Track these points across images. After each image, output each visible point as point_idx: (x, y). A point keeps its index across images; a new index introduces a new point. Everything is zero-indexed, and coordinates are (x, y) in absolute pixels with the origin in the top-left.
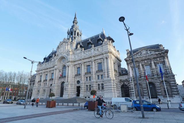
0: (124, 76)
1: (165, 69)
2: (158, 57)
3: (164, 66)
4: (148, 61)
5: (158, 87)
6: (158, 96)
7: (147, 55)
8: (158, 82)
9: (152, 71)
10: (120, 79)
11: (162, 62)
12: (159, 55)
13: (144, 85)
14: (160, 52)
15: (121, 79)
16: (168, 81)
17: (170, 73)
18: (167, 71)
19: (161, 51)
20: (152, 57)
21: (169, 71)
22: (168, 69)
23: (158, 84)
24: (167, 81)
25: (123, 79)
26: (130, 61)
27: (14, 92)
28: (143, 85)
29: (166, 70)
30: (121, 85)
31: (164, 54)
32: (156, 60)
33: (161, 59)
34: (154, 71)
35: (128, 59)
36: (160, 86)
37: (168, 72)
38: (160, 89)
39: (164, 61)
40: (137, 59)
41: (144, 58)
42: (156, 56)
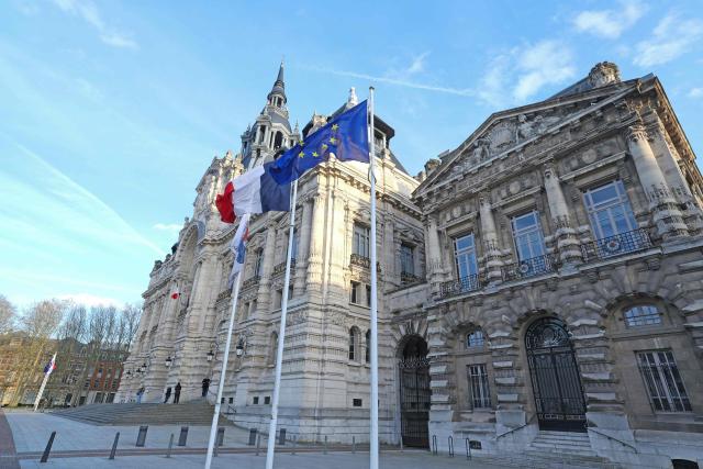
0: (411, 290)
1: (638, 211)
2: (582, 146)
3: (631, 190)
4: (527, 183)
5: (588, 344)
6: (589, 416)
7: (519, 147)
8: (590, 310)
9: (549, 238)
10: (392, 308)
11: (613, 170)
12: (589, 126)
13: (498, 334)
14: (595, 108)
15: (400, 306)
16: (662, 293)
17: (674, 232)
18: (653, 226)
19: (599, 100)
20: (549, 149)
21: (667, 220)
22: (662, 206)
23: (585, 321)
24: (658, 298)
25: (407, 305)
26: (433, 200)
27: (99, 375)
28: (494, 330)
29: (647, 214)
30: (398, 338)
31: (621, 110)
32: (574, 163)
33: (606, 150)
34: (563, 236)
35: (423, 194)
36: (601, 333)
37: (663, 229)
38: (602, 361)
39: (628, 158)
40: (467, 181)
41: (502, 168)
42: (569, 140)
